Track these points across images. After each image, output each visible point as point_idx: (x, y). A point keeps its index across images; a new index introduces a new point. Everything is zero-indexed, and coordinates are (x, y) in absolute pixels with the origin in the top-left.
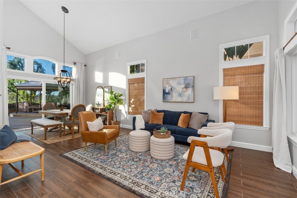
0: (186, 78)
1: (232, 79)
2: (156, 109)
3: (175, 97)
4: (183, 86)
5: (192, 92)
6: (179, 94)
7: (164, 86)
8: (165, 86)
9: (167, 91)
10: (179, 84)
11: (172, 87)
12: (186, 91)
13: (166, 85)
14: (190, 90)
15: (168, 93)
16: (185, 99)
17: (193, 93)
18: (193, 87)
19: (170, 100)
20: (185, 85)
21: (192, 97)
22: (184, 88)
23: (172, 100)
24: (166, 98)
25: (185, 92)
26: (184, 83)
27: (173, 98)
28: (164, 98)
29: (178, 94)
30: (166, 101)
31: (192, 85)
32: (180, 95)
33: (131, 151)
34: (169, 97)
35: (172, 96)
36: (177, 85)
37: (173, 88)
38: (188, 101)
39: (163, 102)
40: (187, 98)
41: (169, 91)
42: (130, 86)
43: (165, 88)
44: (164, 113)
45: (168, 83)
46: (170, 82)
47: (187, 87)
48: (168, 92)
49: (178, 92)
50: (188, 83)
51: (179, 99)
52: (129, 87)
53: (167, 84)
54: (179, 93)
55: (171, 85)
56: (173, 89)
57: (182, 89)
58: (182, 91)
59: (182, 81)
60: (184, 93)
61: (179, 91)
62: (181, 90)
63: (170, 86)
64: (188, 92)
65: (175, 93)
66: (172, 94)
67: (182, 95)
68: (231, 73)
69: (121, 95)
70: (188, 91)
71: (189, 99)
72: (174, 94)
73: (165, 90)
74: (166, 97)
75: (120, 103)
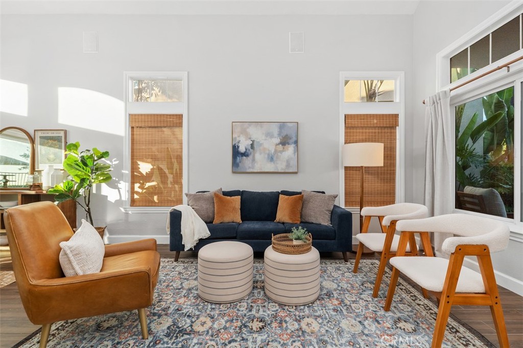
0: (282, 125)
1: (357, 133)
2: (221, 189)
3: (260, 162)
4: (278, 140)
5: (294, 153)
6: (268, 157)
7: (236, 138)
8: (238, 139)
9: (242, 149)
10: (269, 135)
11: (253, 141)
12: (283, 151)
13: (239, 136)
14: (291, 149)
15: (245, 154)
16: (281, 167)
17: (296, 154)
18: (296, 142)
19: (249, 168)
20: (281, 138)
21: (294, 163)
22: (279, 144)
23: (253, 168)
24: (240, 164)
25: (281, 152)
26: (279, 135)
27: (256, 164)
28: (235, 164)
29: (266, 156)
30: (239, 170)
31: (294, 139)
32: (271, 159)
33: (212, 303)
34: (246, 162)
35: (254, 160)
36: (264, 137)
37: (255, 143)
38: (287, 171)
39: (234, 172)
40: (284, 164)
41: (246, 149)
42: (135, 133)
43: (239, 142)
44: (240, 197)
45: (244, 132)
46: (248, 130)
47: (284, 142)
48: (246, 152)
49: (267, 152)
50: (287, 135)
51: (270, 167)
52: (133, 135)
53: (242, 133)
54: (268, 155)
55: (252, 137)
56: (255, 146)
57: (274, 147)
58: (276, 151)
59: (275, 129)
60: (279, 154)
61: (269, 150)
62: (272, 149)
63: (250, 138)
64: (286, 152)
65: (261, 154)
66: (254, 157)
67: (275, 159)
68: (356, 123)
69: (105, 155)
70: (288, 150)
71: (288, 166)
72: (258, 156)
73: (238, 147)
74: (240, 162)
75: (102, 178)
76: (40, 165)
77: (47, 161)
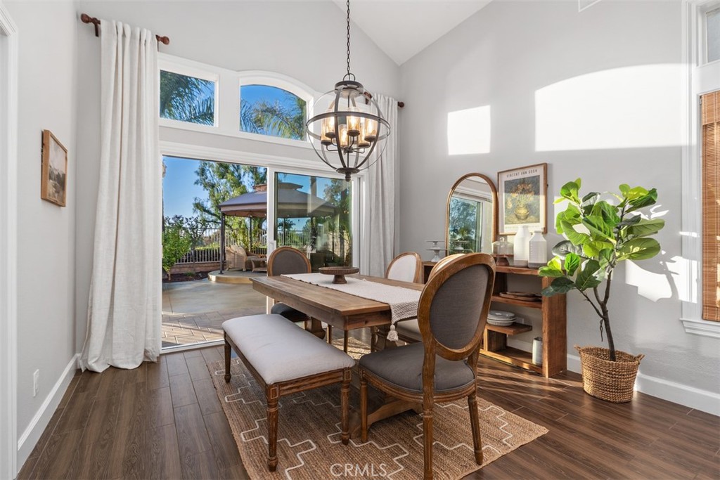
75: (637, 249)
76: (505, 226)
77: (516, 220)
